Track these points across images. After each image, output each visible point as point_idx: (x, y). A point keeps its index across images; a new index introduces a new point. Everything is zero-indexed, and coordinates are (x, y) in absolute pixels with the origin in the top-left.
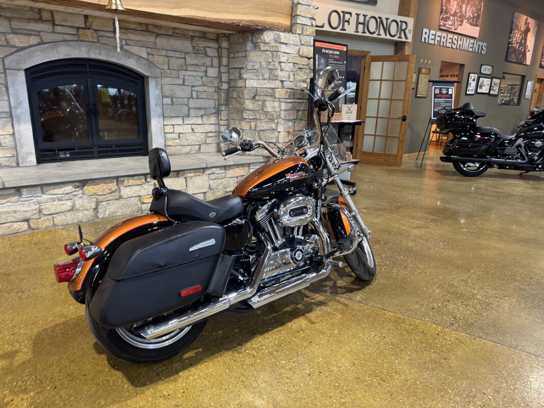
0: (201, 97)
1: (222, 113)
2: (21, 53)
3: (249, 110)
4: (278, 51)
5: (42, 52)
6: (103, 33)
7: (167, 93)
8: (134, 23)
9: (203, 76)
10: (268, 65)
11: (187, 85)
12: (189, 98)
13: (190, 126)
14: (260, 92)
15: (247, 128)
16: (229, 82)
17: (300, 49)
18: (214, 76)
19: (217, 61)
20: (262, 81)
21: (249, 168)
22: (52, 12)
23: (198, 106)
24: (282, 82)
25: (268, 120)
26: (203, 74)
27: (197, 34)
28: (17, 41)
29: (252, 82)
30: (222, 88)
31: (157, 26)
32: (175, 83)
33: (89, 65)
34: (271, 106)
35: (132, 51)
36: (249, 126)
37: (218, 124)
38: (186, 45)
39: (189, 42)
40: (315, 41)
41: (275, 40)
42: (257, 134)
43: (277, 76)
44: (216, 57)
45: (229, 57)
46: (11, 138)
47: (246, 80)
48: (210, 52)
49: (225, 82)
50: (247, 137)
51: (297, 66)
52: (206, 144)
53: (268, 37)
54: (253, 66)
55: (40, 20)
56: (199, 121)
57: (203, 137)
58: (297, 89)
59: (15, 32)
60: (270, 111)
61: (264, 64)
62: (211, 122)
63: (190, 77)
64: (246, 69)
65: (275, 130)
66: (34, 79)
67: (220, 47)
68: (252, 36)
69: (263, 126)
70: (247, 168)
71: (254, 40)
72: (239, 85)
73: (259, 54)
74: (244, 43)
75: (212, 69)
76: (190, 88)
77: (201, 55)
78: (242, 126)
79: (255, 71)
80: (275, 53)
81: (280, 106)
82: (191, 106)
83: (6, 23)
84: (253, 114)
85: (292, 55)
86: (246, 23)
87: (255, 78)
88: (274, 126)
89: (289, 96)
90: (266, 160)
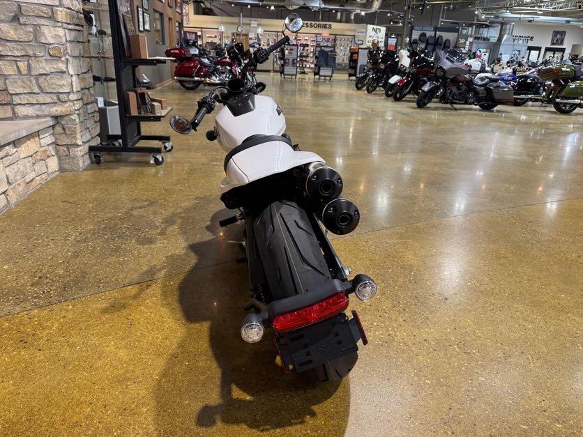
3: (9, 41)
14: (27, 11)
15: (13, 73)
21: (39, 138)
25: (50, 58)
34: (51, 34)
36: (16, 68)
42: (34, 82)
50: (17, 87)
58: (74, 10)
60: (51, 42)
65: (64, 72)
81: (65, 35)
84: (19, 47)
88: (62, 67)
89: (69, 20)
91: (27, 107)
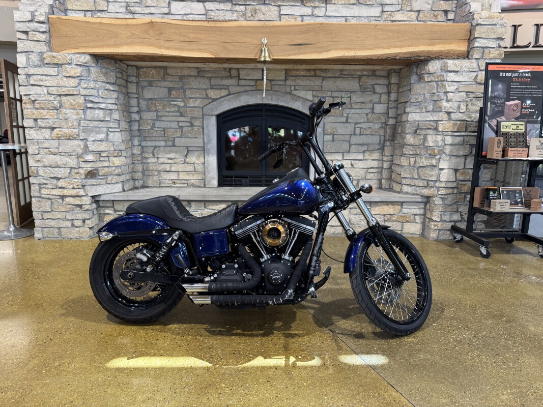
0: (365, 133)
1: (386, 148)
2: (215, 103)
3: (409, 145)
4: (444, 81)
5: (228, 101)
6: (276, 82)
7: (329, 131)
8: (303, 70)
9: (369, 113)
10: (432, 96)
11: (350, 123)
12: (352, 135)
13: (350, 161)
14: (422, 126)
15: (406, 164)
16: (396, 118)
17: (477, 76)
18: (382, 112)
19: (387, 97)
20: (425, 113)
21: (402, 207)
22: (238, 70)
23: (361, 142)
24: (449, 113)
25: (429, 156)
26: (368, 111)
27: (365, 73)
28: (213, 94)
29: (414, 116)
30: (388, 123)
31: (325, 71)
32: (338, 121)
33: (266, 110)
34: (432, 140)
35: (299, 95)
36: (409, 162)
37: (382, 160)
38: (354, 85)
39: (357, 82)
40: (487, 64)
41: (441, 69)
42: (416, 171)
43: (441, 108)
44: (385, 93)
45: (398, 92)
46: (202, 166)
47: (408, 113)
48: (378, 89)
49: (392, 118)
50: (406, 174)
51: (471, 95)
52: (366, 179)
53: (433, 66)
54: (416, 99)
55: (231, 77)
56: (361, 157)
57: (362, 172)
58: (472, 121)
59: (212, 88)
60: (431, 145)
61: (428, 96)
62: (374, 158)
63: (355, 115)
64: (409, 103)
65: (435, 166)
66: (224, 122)
67: (390, 83)
68: (417, 67)
69: (424, 162)
70: (399, 207)
71: (418, 72)
72: (403, 120)
73: (423, 85)
74: (409, 77)
75: (380, 105)
76: (353, 125)
77: (369, 93)
78: (401, 162)
79: (418, 104)
80: (440, 83)
81: (443, 140)
82: (352, 143)
83: (207, 81)
84: (413, 149)
85: (465, 83)
86: (405, 56)
87: (417, 111)
88: (434, 162)
89: (457, 129)
90: (425, 200)
91: (408, 187)
